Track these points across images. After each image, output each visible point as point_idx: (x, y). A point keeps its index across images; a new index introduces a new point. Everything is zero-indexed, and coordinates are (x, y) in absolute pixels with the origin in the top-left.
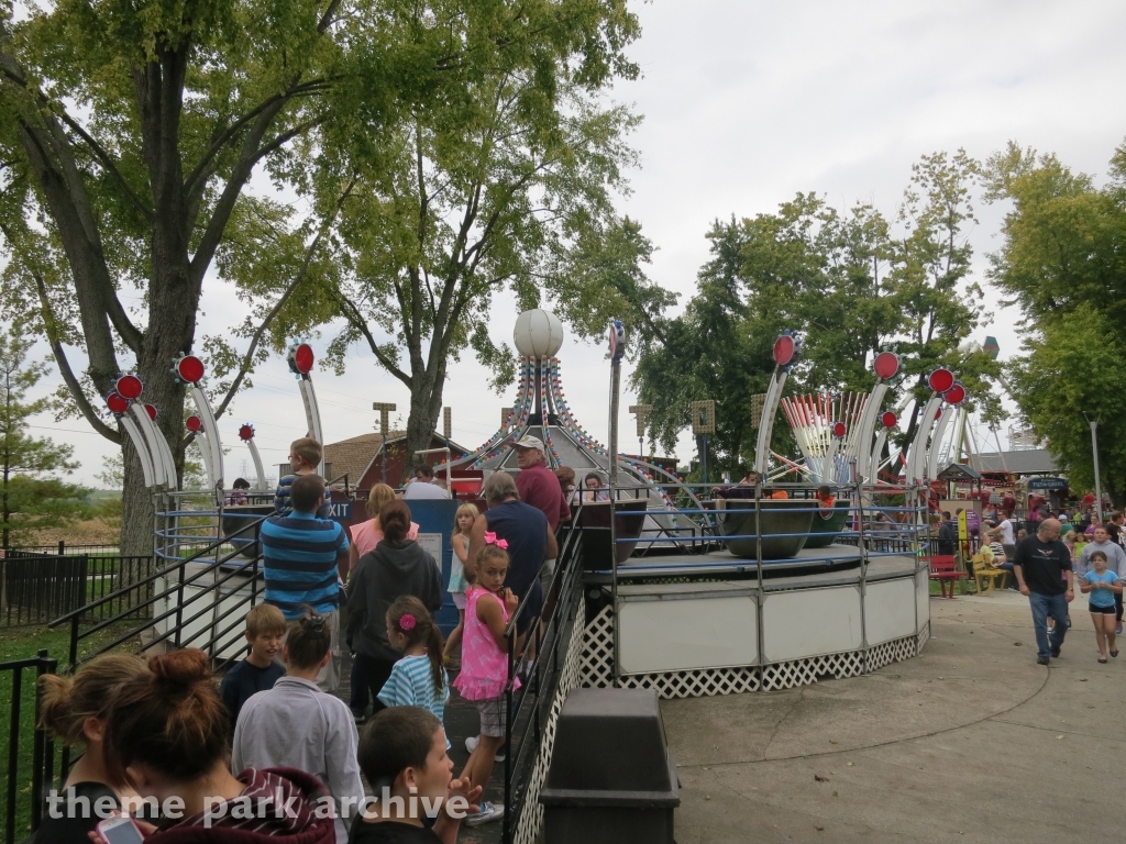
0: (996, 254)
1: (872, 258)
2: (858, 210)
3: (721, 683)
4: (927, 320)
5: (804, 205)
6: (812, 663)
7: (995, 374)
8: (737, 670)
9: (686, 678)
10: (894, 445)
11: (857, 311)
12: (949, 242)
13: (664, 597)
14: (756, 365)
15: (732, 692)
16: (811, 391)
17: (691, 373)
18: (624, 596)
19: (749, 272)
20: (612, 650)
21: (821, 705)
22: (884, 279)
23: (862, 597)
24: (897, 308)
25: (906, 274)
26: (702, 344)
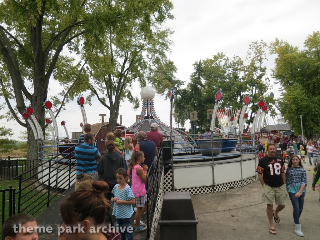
0: (273, 69)
1: (239, 71)
2: (234, 57)
3: (203, 190)
4: (254, 88)
5: (220, 56)
6: (228, 184)
7: (274, 103)
8: (207, 187)
9: (193, 189)
10: (246, 123)
11: (235, 86)
12: (260, 66)
13: (186, 167)
14: (207, 102)
15: (206, 193)
16: (223, 108)
17: (189, 104)
18: (175, 167)
19: (205, 75)
20: (172, 182)
21: (231, 196)
22: (242, 77)
23: (241, 165)
24: (246, 85)
25: (248, 75)
26: (192, 96)
